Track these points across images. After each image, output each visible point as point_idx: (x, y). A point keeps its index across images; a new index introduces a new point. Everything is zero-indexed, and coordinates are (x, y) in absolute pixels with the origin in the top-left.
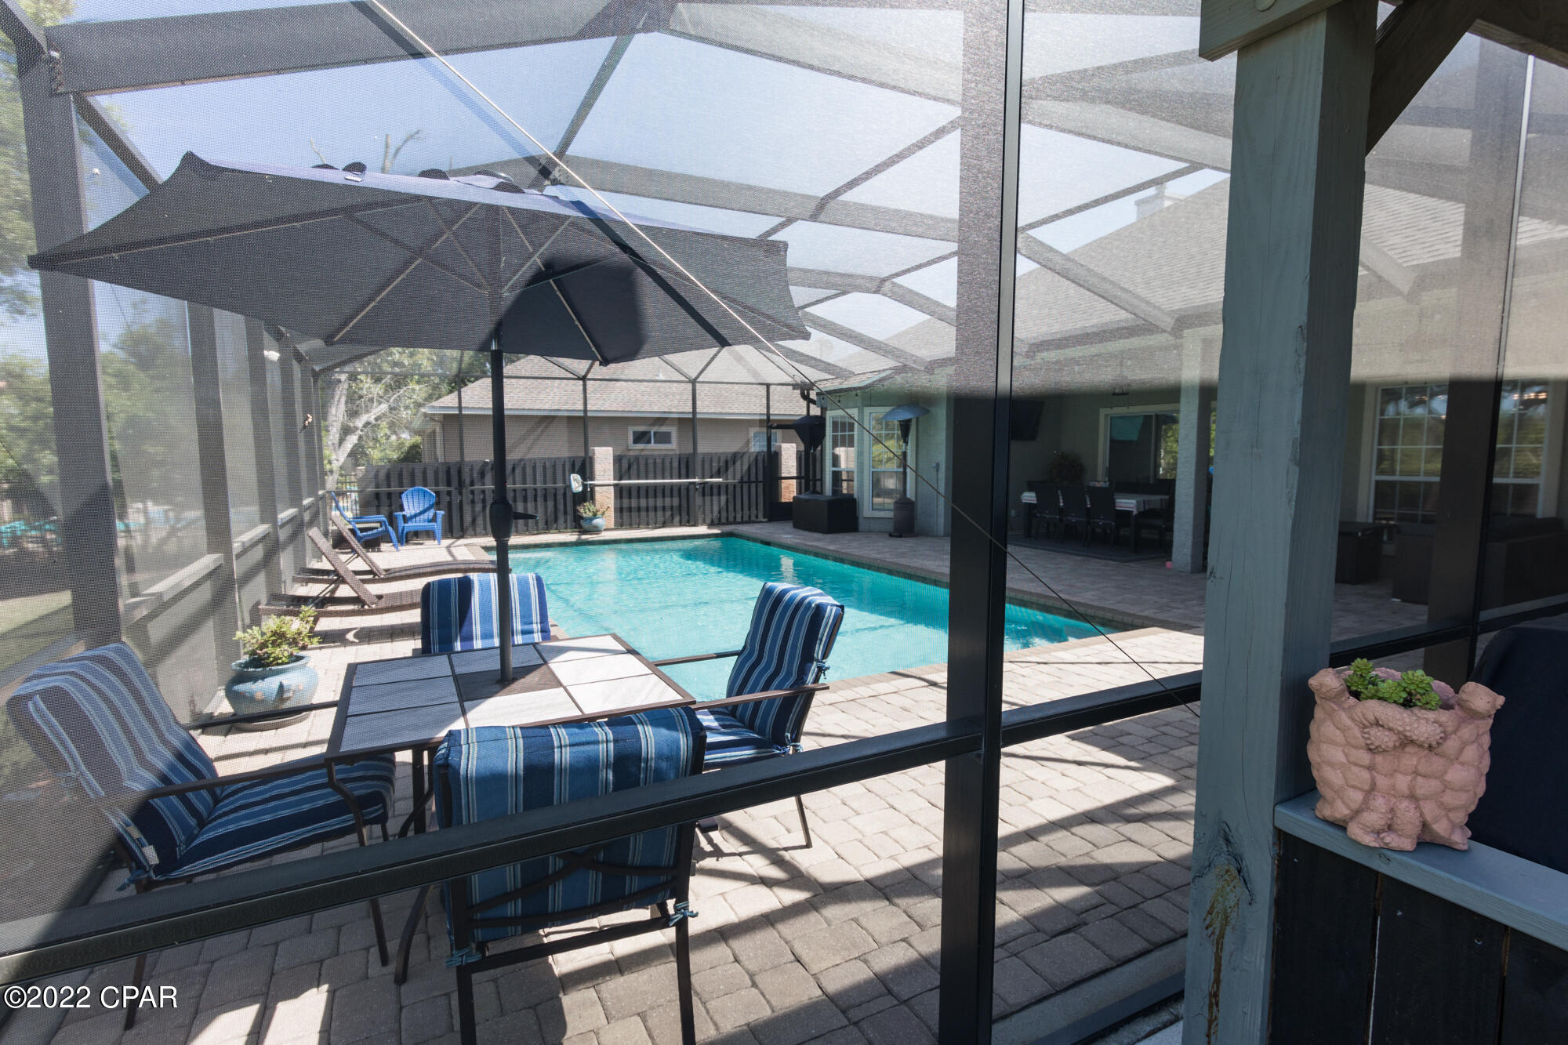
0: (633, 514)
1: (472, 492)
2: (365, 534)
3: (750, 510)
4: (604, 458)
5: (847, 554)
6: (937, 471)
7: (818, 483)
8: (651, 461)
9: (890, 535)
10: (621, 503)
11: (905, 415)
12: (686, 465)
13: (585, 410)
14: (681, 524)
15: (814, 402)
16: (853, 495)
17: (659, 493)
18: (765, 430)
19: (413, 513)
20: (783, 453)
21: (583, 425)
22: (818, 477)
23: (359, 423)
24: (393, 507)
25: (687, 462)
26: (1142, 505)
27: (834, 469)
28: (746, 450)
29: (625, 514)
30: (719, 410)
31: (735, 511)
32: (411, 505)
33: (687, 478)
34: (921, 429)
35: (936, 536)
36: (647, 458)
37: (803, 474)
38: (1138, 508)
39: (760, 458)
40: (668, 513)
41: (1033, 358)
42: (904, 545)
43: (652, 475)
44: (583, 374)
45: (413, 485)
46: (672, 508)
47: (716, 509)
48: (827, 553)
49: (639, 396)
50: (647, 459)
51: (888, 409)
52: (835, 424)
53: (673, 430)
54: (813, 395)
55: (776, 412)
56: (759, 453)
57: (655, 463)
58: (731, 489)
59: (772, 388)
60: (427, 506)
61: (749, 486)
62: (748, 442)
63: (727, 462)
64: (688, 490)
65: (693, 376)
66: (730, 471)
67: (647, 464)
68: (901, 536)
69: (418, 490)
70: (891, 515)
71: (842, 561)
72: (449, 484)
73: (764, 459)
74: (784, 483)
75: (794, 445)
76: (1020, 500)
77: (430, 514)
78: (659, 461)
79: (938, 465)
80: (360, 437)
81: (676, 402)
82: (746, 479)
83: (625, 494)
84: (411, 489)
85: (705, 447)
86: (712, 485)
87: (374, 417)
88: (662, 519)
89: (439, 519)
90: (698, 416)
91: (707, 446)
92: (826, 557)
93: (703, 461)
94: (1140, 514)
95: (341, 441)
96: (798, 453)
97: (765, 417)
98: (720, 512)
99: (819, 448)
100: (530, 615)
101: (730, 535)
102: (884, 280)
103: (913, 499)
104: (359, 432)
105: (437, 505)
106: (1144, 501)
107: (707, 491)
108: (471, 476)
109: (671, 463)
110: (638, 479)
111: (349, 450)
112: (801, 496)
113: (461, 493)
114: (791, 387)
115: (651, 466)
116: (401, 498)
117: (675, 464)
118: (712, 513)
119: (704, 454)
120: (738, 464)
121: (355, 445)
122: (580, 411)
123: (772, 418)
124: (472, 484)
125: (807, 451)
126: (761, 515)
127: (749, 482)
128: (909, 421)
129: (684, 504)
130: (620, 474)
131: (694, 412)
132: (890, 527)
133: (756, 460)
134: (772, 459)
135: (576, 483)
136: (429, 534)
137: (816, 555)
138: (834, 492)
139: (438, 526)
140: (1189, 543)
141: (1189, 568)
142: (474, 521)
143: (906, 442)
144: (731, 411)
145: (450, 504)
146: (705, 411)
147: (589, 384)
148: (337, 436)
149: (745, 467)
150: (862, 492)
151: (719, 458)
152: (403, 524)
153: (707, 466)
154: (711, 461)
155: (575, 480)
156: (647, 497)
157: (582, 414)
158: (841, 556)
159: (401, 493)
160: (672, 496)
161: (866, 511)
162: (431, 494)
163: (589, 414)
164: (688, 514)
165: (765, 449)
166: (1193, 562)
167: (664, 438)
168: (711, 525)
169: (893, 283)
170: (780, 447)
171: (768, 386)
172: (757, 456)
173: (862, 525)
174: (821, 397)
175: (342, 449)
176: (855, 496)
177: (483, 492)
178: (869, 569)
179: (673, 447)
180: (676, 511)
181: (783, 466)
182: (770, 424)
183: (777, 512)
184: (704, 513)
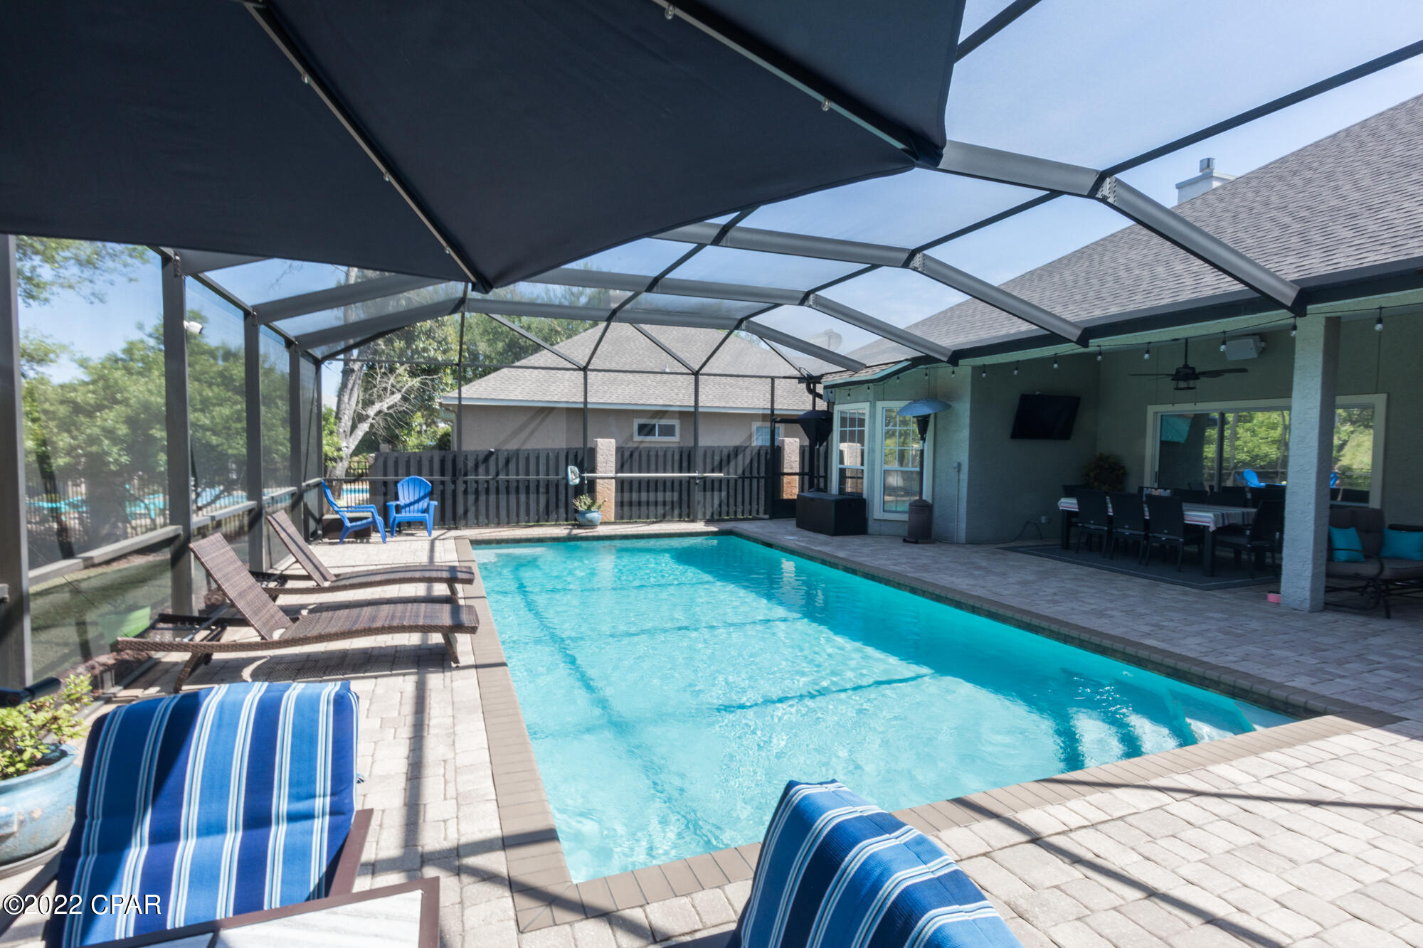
0: (634, 508)
1: (466, 482)
2: (354, 524)
3: (750, 504)
4: (606, 449)
5: (860, 564)
6: (959, 471)
7: (822, 480)
8: (652, 453)
9: (905, 541)
10: (622, 497)
11: (924, 410)
12: (686, 458)
13: (585, 402)
14: (681, 519)
15: (820, 396)
16: (862, 494)
17: (661, 487)
18: (768, 424)
19: (408, 502)
20: (786, 447)
21: (581, 416)
22: (822, 473)
23: (371, 411)
24: (389, 497)
25: (689, 456)
26: (1221, 520)
27: (842, 466)
28: (747, 444)
29: (626, 509)
30: (723, 404)
31: (736, 505)
32: (406, 494)
33: (689, 472)
34: (939, 426)
35: (958, 544)
36: (649, 450)
37: (807, 470)
38: (1216, 523)
39: (763, 453)
40: (668, 508)
41: (1086, 346)
42: (925, 553)
43: (653, 466)
44: (584, 364)
45: (408, 474)
46: (672, 502)
47: (716, 502)
48: (836, 561)
49: (645, 389)
50: (649, 452)
51: (906, 403)
52: (843, 420)
53: (676, 422)
54: (820, 389)
55: (780, 407)
56: (761, 447)
57: (657, 455)
58: (732, 483)
59: (777, 381)
60: (422, 494)
61: (751, 481)
62: (750, 437)
63: (729, 456)
64: (689, 482)
65: (697, 368)
66: (732, 463)
67: (648, 456)
68: (916, 542)
69: (415, 479)
70: (905, 517)
71: (854, 572)
72: (443, 474)
73: (766, 454)
74: (786, 479)
75: (797, 440)
76: (1057, 507)
77: (424, 504)
78: (661, 454)
79: (959, 465)
80: (372, 425)
81: (681, 395)
82: (747, 474)
83: (626, 487)
84: (407, 478)
85: (706, 441)
86: (713, 480)
87: (386, 406)
88: (662, 512)
89: (432, 510)
90: (700, 410)
91: (710, 439)
92: (834, 566)
93: (705, 455)
94: (1219, 530)
95: (354, 428)
96: (802, 449)
97: (769, 412)
98: (720, 505)
99: (825, 444)
100: (312, 780)
101: (730, 533)
102: (913, 253)
103: (930, 500)
104: (370, 420)
105: (430, 495)
106: (1223, 515)
107: (709, 485)
108: (466, 465)
109: (673, 456)
110: (640, 472)
111: (360, 438)
112: (806, 494)
113: (454, 483)
114: (797, 380)
115: (653, 459)
116: (396, 486)
117: (677, 457)
118: (713, 507)
119: (706, 447)
120: (740, 457)
121: (367, 433)
122: (581, 403)
123: (776, 412)
124: (466, 475)
125: (812, 447)
126: (762, 509)
127: (751, 478)
128: (928, 416)
129: (685, 497)
130: (621, 467)
131: (696, 405)
132: (904, 531)
133: (759, 454)
134: (774, 454)
135: (573, 476)
136: (420, 524)
137: (824, 562)
138: (842, 490)
139: (429, 518)
140: (1308, 573)
141: (1307, 605)
142: (466, 512)
143: (923, 439)
144: (734, 406)
145: (443, 493)
146: (709, 405)
147: (591, 375)
148: (350, 424)
149: (747, 461)
150: (873, 491)
151: (721, 451)
152: (395, 514)
153: (709, 460)
154: (713, 455)
155: (572, 472)
156: (648, 491)
157: (582, 406)
158: (853, 567)
159: (396, 483)
160: (673, 491)
161: (876, 512)
162: (426, 484)
163: (589, 406)
164: (689, 507)
165: (768, 444)
166: (1313, 598)
167: (668, 431)
168: (709, 522)
169: (924, 255)
170: (783, 441)
171: (773, 379)
172: (759, 450)
173: (872, 527)
174: (829, 390)
175: (353, 436)
176: (865, 496)
177: (477, 482)
178: (886, 584)
179: (674, 440)
180: (676, 505)
181: (786, 462)
182: (774, 419)
183: (779, 509)
184: (705, 507)
